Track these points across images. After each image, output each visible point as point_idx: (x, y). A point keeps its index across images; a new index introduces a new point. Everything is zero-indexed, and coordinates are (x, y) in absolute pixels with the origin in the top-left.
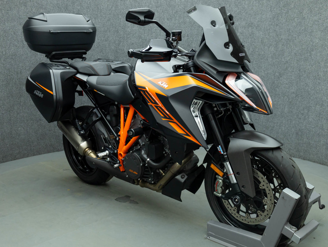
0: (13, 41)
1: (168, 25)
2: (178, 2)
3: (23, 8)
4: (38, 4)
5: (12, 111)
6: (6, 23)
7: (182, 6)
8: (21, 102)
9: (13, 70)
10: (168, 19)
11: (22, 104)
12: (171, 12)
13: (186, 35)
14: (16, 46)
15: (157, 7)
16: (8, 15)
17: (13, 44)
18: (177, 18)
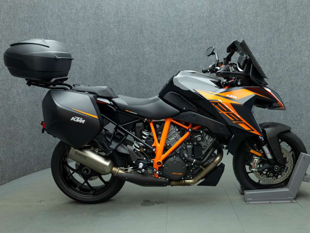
1: (179, 51)
2: (187, 32)
4: (75, 39)
7: (190, 35)
10: (179, 47)
13: (195, 58)
15: (169, 38)
18: (186, 45)
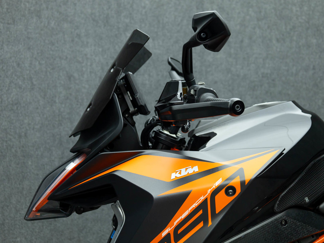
0: (16, 78)
3: (35, 20)
5: (8, 206)
6: (5, 47)
8: (23, 188)
9: (12, 130)
11: (24, 192)
12: (284, 27)
14: (20, 88)
16: (10, 31)
17: (16, 84)
